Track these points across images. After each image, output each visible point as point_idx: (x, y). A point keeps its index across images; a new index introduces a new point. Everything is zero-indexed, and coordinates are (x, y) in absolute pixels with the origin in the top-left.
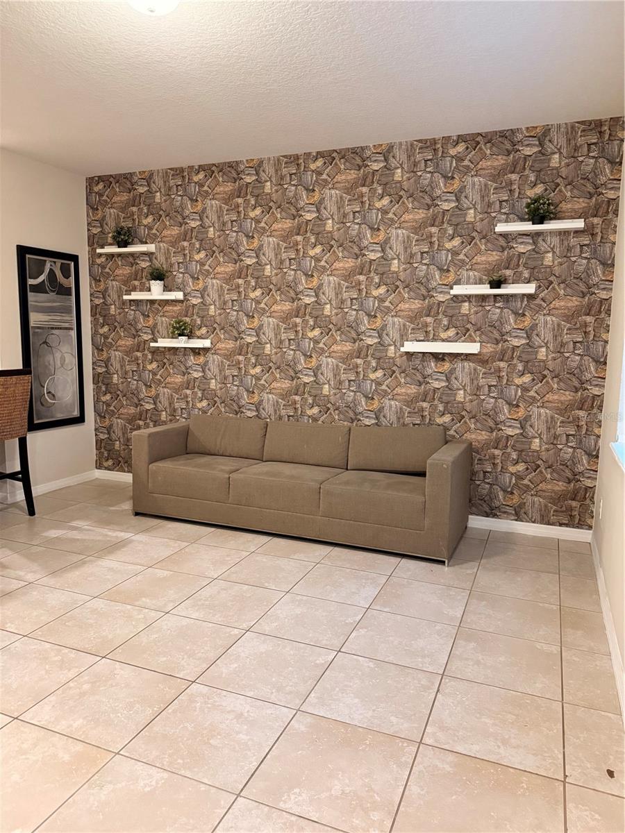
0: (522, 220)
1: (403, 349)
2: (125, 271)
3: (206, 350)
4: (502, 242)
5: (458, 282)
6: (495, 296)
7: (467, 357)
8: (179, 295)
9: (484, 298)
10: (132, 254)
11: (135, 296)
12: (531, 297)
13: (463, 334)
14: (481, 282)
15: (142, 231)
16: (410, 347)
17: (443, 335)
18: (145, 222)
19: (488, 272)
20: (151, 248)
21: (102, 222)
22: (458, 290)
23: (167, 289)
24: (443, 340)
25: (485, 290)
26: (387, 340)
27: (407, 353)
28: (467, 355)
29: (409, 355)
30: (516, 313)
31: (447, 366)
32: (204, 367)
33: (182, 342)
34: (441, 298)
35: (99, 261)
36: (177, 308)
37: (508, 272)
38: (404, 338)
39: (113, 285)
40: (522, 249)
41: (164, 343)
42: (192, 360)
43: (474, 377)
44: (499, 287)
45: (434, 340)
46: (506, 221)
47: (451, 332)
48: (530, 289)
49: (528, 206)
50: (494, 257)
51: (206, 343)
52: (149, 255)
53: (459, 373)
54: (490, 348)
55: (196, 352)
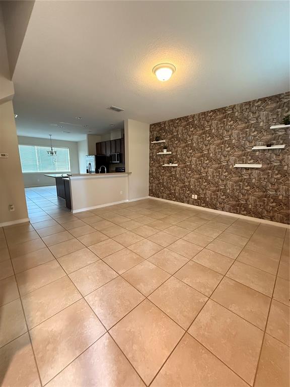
0: (281, 124)
1: (234, 166)
2: (158, 147)
3: (176, 167)
4: (273, 132)
5: (255, 146)
6: (269, 149)
7: (257, 169)
8: (171, 153)
9: (264, 150)
10: (160, 143)
11: (160, 153)
12: (282, 149)
13: (256, 162)
14: (264, 145)
15: (162, 137)
16: (237, 165)
17: (249, 162)
18: (163, 134)
19: (266, 142)
20: (164, 141)
21: (153, 135)
22: (255, 148)
23: (167, 151)
24: (249, 164)
25: (265, 148)
26: (230, 163)
27: (236, 168)
28: (257, 168)
29: (237, 168)
30: (276, 155)
31: (249, 171)
32: (175, 171)
33: (171, 165)
34: (249, 150)
35: (152, 145)
36: (170, 156)
37: (274, 142)
38: (235, 163)
39: (155, 151)
40: (280, 133)
41: (166, 165)
42: (172, 169)
43: (259, 175)
44: (270, 146)
45: (246, 163)
46: (275, 125)
47: (252, 161)
48: (283, 146)
49: (284, 119)
50: (269, 137)
51: (177, 165)
52: (164, 143)
53: (254, 174)
54: (265, 166)
55: (174, 167)
